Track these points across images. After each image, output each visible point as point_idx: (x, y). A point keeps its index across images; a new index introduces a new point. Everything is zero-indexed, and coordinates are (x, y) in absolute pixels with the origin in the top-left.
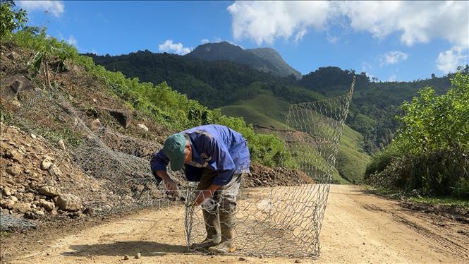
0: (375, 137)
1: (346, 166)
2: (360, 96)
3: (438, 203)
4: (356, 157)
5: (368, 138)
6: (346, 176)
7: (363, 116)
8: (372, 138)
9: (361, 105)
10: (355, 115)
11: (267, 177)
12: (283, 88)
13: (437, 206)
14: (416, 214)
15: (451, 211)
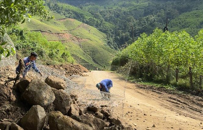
0: (114, 35)
1: (97, 55)
2: (104, 10)
3: (148, 84)
4: (102, 49)
5: (109, 36)
6: (97, 61)
7: (106, 22)
8: (112, 36)
9: (105, 15)
10: (101, 22)
11: (74, 72)
12: (56, 5)
13: (148, 86)
14: (141, 89)
15: (151, 88)
